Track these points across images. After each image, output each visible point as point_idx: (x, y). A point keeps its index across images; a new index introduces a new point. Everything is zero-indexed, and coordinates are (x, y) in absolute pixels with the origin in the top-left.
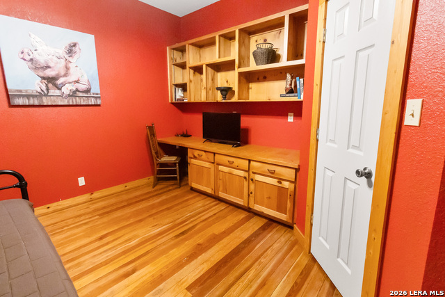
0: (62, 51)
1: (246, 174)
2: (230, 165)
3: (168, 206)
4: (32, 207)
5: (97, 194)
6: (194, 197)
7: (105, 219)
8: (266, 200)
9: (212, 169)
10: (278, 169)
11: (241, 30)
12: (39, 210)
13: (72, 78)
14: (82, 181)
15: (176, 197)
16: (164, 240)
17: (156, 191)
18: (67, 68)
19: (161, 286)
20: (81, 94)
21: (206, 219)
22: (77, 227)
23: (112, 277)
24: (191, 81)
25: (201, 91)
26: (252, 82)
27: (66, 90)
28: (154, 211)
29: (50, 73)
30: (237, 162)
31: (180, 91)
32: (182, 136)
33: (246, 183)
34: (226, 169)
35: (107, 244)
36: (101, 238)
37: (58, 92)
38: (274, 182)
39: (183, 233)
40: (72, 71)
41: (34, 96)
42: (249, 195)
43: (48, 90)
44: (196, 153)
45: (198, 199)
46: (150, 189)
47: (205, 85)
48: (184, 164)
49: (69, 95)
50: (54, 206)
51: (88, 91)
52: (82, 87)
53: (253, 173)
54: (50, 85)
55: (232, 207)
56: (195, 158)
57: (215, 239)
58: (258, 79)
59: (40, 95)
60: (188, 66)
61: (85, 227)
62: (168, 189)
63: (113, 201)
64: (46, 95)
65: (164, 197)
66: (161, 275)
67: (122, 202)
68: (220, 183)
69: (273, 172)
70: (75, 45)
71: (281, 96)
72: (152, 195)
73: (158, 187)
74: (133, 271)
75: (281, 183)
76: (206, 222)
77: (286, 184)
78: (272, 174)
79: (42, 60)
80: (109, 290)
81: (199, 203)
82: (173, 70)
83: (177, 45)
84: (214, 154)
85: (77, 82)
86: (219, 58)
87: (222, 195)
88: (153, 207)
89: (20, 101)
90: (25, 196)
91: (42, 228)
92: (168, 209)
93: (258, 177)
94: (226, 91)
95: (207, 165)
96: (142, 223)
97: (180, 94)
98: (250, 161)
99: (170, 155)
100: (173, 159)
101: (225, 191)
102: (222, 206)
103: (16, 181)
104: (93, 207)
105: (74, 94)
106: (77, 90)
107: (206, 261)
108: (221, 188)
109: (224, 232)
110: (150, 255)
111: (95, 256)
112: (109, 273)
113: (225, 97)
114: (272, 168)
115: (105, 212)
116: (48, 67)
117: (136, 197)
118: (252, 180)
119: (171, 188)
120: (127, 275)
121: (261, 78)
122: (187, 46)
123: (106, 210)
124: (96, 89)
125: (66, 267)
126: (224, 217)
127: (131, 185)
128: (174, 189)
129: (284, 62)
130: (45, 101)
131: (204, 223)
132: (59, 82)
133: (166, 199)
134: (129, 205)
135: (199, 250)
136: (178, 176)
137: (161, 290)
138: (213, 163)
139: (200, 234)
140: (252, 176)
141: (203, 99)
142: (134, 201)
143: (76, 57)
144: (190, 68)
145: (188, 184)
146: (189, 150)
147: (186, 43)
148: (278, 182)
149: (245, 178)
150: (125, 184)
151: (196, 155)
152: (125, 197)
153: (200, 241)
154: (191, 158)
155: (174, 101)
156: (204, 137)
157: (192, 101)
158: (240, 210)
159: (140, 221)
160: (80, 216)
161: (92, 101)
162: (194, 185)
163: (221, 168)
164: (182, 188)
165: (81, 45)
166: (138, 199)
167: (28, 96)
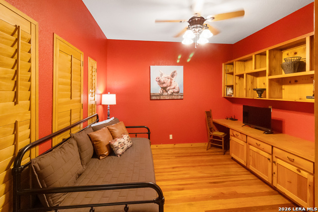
0: (169, 76)
1: (270, 157)
2: (258, 146)
3: (212, 164)
4: (151, 144)
5: (177, 145)
6: (232, 164)
7: (178, 159)
8: (287, 183)
9: (245, 147)
10: (296, 159)
11: (270, 51)
12: (153, 146)
13: (172, 87)
14: (171, 137)
15: (219, 160)
16: (202, 181)
17: (208, 152)
18: (171, 83)
19: (193, 203)
20: (175, 94)
21: (234, 181)
22: (166, 159)
23: (173, 187)
24: (236, 84)
25: (243, 90)
26: (284, 85)
27: (169, 92)
28: (203, 164)
29: (165, 85)
30: (263, 145)
31: (230, 89)
32: (230, 119)
33: (270, 164)
34: (255, 149)
35: (175, 171)
36: (173, 168)
37: (166, 94)
38: (294, 169)
39: (215, 183)
40: (173, 83)
41: (158, 96)
42: (272, 175)
43: (163, 92)
44: (235, 133)
45: (234, 166)
46: (205, 151)
47: (245, 87)
48: (227, 139)
49: (170, 95)
50: (159, 146)
51: (178, 92)
52: (176, 90)
53: (276, 157)
54: (164, 91)
55: (259, 180)
56: (234, 136)
57: (235, 195)
58: (290, 82)
59: (160, 95)
60: (234, 74)
61: (168, 160)
62: (216, 153)
63: (183, 151)
64: (162, 95)
65: (211, 158)
66: (195, 198)
67: (188, 153)
68: (251, 158)
69: (293, 161)
70: (175, 72)
71: (308, 97)
72: (205, 154)
73: (210, 150)
74: (182, 189)
75: (300, 172)
76: (233, 182)
77: (304, 174)
78: (292, 161)
79: (162, 80)
80: (170, 192)
81: (234, 169)
82: (226, 76)
83: (229, 62)
84: (247, 136)
85: (174, 88)
86: (255, 69)
87: (251, 168)
88: (202, 161)
89: (154, 98)
90: (149, 138)
91: (152, 155)
92: (212, 165)
93: (279, 161)
94: (261, 91)
95: (242, 143)
96: (194, 168)
97: (230, 91)
98: (272, 147)
99: (220, 131)
100: (221, 134)
101: (254, 166)
102: (251, 177)
103: (147, 131)
104: (174, 152)
105: (172, 94)
106: (174, 92)
107: (223, 204)
108: (251, 163)
109: (244, 194)
110: (192, 185)
111: (169, 175)
112: (172, 185)
113: (261, 96)
114: (292, 157)
115: (179, 156)
116: (164, 83)
117: (196, 153)
118: (275, 162)
119: (218, 153)
120: (179, 189)
121: (293, 81)
122: (234, 62)
123: (179, 155)
124: (182, 91)
125: (156, 174)
126: (249, 185)
127: (195, 145)
128: (220, 155)
129: (308, 72)
130: (162, 98)
131: (231, 182)
132: (167, 89)
133: (213, 160)
134: (191, 156)
135: (221, 196)
136: (223, 146)
137: (192, 204)
138: (246, 142)
139: (226, 188)
140: (275, 159)
141: (244, 97)
142: (194, 154)
143: (175, 77)
144: (236, 76)
145: (229, 154)
146: (230, 130)
147: (234, 61)
148: (298, 170)
149: (269, 159)
150: (192, 144)
151: (235, 135)
152: (190, 151)
153: (225, 192)
154: (232, 136)
155: (225, 96)
156: (244, 122)
157: (237, 96)
158: (266, 185)
159: (194, 166)
160: (167, 154)
161: (180, 97)
162: (233, 155)
163: (251, 147)
164: (225, 155)
165: (177, 72)
166: (196, 154)
167: (156, 96)
